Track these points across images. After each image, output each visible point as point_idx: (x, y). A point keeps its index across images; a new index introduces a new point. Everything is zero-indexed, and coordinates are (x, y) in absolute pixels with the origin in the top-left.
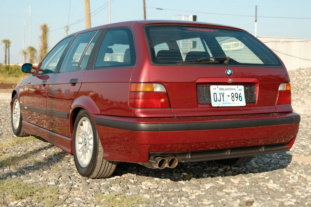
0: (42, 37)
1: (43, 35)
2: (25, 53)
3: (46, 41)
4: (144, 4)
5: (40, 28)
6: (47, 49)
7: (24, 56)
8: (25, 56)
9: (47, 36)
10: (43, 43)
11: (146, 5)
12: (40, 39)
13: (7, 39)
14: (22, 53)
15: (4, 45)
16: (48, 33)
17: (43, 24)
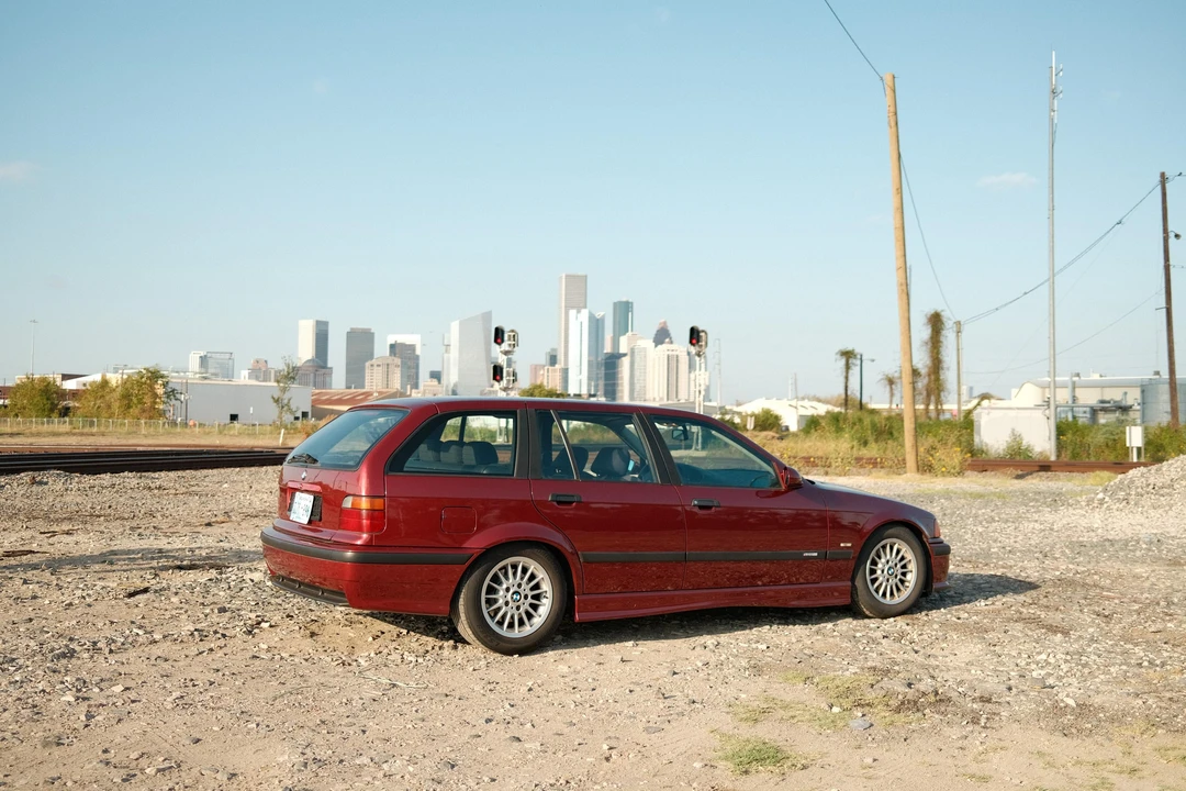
0: (930, 344)
1: (932, 338)
2: (891, 382)
3: (938, 353)
4: (1167, 258)
5: (925, 320)
6: (941, 372)
7: (888, 388)
8: (891, 389)
9: (942, 339)
10: (932, 357)
11: (1172, 262)
12: (924, 348)
13: (850, 348)
14: (887, 382)
15: (843, 362)
16: (944, 332)
17: (933, 312)
